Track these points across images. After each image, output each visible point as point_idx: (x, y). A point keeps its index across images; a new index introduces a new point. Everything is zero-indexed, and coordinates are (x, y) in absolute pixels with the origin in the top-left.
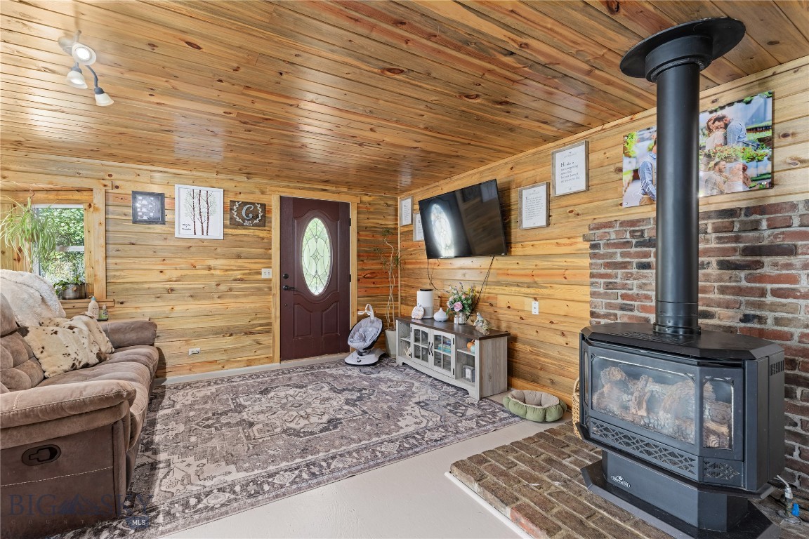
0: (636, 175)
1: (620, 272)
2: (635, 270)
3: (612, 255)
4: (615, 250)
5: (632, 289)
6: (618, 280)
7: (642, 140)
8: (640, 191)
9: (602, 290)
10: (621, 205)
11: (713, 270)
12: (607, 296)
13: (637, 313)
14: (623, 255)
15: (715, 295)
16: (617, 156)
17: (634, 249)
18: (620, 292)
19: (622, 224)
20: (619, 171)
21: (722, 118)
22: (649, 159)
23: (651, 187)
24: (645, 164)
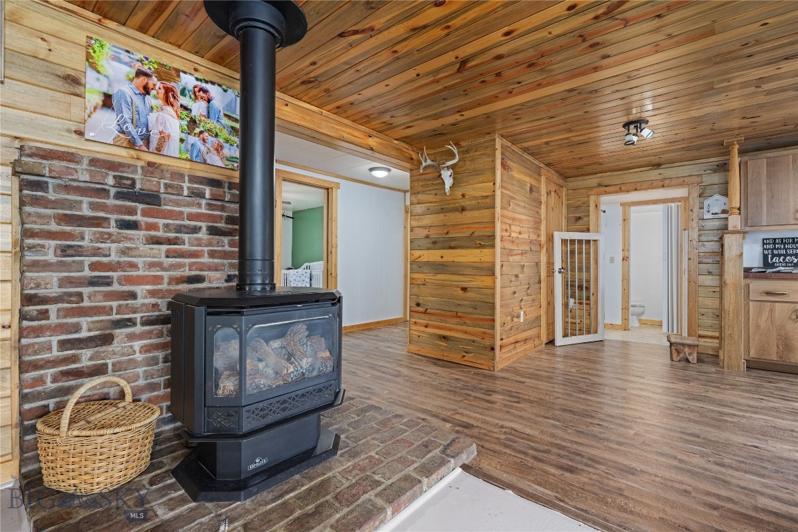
0: (107, 101)
1: (88, 232)
2: (113, 229)
3: (74, 205)
4: (79, 198)
5: (107, 256)
6: (85, 243)
7: (118, 60)
8: (114, 127)
9: (51, 257)
10: (80, 133)
11: (203, 235)
12: (61, 266)
13: (116, 287)
14: (93, 206)
15: (206, 259)
16: (72, 60)
17: (111, 202)
18: (88, 260)
19: (93, 162)
20: (73, 82)
21: (205, 91)
22: (126, 89)
23: (131, 128)
24: (123, 94)
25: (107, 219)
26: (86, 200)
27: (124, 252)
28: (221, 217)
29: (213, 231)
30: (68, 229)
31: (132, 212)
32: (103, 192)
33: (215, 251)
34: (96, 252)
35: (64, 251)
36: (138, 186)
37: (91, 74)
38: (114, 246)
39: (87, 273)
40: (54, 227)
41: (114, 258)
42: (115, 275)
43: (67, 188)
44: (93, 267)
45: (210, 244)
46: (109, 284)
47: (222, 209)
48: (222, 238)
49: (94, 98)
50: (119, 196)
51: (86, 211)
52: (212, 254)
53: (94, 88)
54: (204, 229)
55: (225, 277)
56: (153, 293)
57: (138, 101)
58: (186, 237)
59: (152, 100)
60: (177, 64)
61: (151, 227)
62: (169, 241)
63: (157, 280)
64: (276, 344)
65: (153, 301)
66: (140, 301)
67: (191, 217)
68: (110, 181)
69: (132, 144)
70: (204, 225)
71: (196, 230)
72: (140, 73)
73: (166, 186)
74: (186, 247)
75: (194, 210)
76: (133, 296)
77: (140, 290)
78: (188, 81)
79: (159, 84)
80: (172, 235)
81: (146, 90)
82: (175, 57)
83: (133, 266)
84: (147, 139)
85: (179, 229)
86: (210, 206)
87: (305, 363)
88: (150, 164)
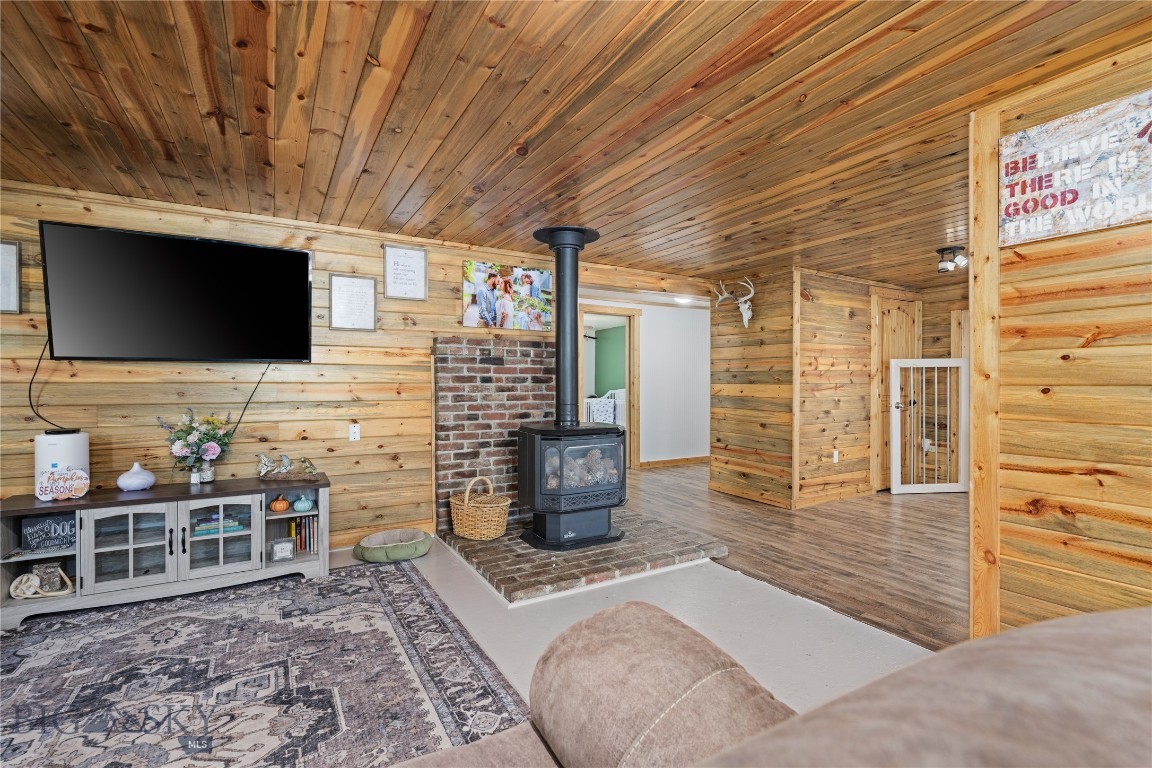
0: (474, 300)
1: (467, 386)
2: (479, 383)
3: (460, 370)
4: (462, 365)
5: (476, 401)
6: (465, 393)
7: (479, 270)
8: (477, 315)
9: (450, 403)
10: (460, 323)
11: (529, 383)
12: (455, 408)
13: (481, 421)
14: (469, 370)
15: (530, 401)
16: (454, 276)
17: (478, 365)
18: (467, 404)
19: (469, 342)
20: (457, 291)
21: (528, 277)
22: (484, 289)
23: (486, 313)
24: (481, 292)
25: (475, 377)
26: (465, 366)
27: (485, 398)
28: (540, 369)
29: (536, 380)
30: (457, 385)
31: (488, 371)
32: (473, 360)
33: (537, 395)
34: (471, 399)
35: (457, 398)
36: (492, 354)
37: (466, 284)
38: (479, 394)
39: (466, 412)
40: (451, 384)
41: (479, 402)
42: (480, 413)
43: (457, 360)
44: (470, 408)
45: (533, 390)
46: (477, 419)
47: (541, 363)
48: (541, 385)
49: (467, 299)
50: (482, 361)
51: (465, 373)
52: (535, 397)
53: (468, 291)
54: (530, 379)
55: (543, 414)
56: (500, 425)
57: (489, 294)
58: (518, 385)
59: (497, 293)
60: (511, 262)
61: (499, 380)
62: (509, 390)
63: (502, 416)
64: (580, 461)
65: (500, 430)
66: (494, 430)
67: (523, 371)
68: (478, 353)
69: (487, 325)
70: (529, 376)
71: (524, 380)
72: (492, 276)
73: (508, 352)
74: (518, 393)
75: (523, 366)
76: (489, 427)
77: (493, 423)
78: (518, 272)
79: (501, 280)
80: (510, 385)
81: (494, 286)
82: (510, 257)
83: (489, 407)
84: (494, 318)
85: (515, 380)
86: (533, 362)
87: (599, 475)
88: (497, 336)
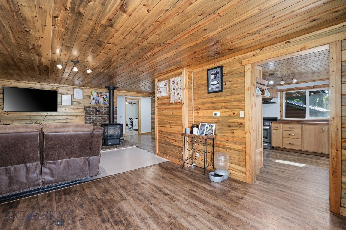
0: (94, 99)
1: (92, 116)
2: (94, 115)
3: (90, 113)
7: (95, 93)
8: (94, 102)
9: (88, 119)
12: (89, 120)
13: (95, 123)
14: (92, 113)
15: (106, 119)
16: (89, 94)
19: (92, 107)
20: (90, 97)
22: (96, 97)
23: (96, 102)
24: (95, 97)
30: (90, 116)
31: (97, 113)
32: (93, 111)
34: (93, 118)
35: (89, 118)
36: (97, 110)
39: (92, 121)
40: (88, 116)
41: (95, 119)
42: (95, 121)
43: (89, 111)
45: (107, 117)
47: (109, 111)
49: (92, 99)
50: (95, 111)
51: (91, 113)
56: (99, 124)
57: (97, 98)
59: (99, 97)
60: (102, 91)
61: (99, 115)
63: (100, 122)
67: (104, 113)
68: (94, 109)
69: (96, 104)
70: (106, 114)
71: (105, 115)
72: (97, 94)
73: (101, 109)
74: (104, 117)
76: (97, 124)
79: (100, 95)
80: (102, 116)
81: (98, 96)
83: (97, 120)
84: (98, 103)
85: (103, 115)
86: (107, 111)
